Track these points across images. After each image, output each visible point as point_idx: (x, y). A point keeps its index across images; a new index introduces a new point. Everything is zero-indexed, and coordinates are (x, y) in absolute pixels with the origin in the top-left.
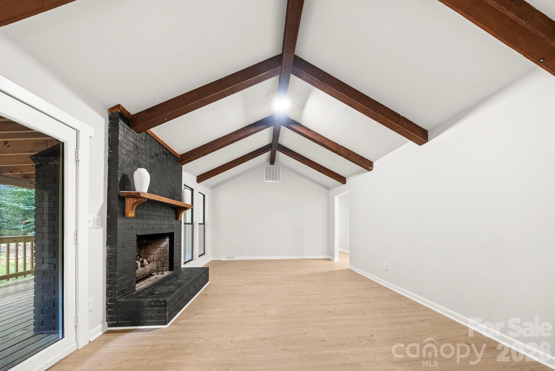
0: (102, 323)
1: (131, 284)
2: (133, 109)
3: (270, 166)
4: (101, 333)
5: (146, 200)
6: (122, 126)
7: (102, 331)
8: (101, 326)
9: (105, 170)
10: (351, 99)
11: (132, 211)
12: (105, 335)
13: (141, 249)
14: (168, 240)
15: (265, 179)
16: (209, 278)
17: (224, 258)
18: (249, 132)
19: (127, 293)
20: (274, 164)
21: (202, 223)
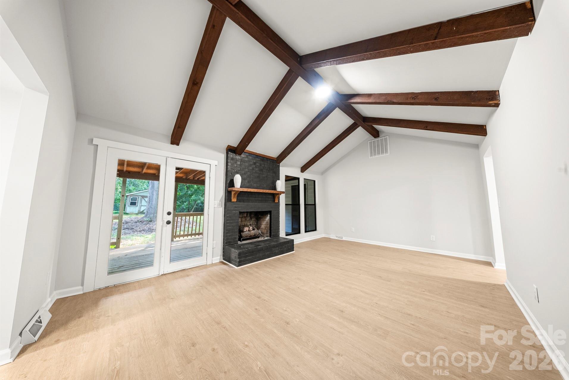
0: (221, 256)
1: (235, 239)
2: (235, 143)
3: (375, 140)
4: (219, 261)
5: (239, 192)
6: (231, 155)
7: (220, 260)
8: (219, 257)
9: (224, 179)
10: (356, 55)
11: (234, 198)
12: (221, 263)
13: (258, 220)
14: (269, 216)
15: (369, 155)
16: (294, 248)
17: (333, 237)
18: (314, 124)
19: (232, 243)
20: (380, 137)
21: (314, 204)
